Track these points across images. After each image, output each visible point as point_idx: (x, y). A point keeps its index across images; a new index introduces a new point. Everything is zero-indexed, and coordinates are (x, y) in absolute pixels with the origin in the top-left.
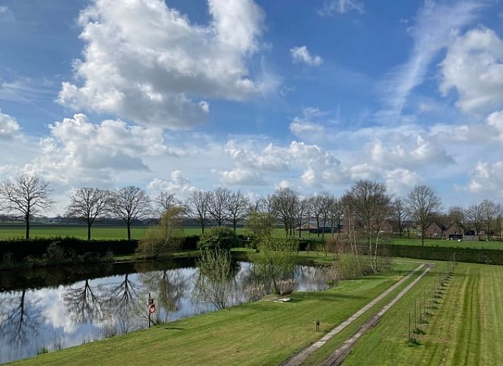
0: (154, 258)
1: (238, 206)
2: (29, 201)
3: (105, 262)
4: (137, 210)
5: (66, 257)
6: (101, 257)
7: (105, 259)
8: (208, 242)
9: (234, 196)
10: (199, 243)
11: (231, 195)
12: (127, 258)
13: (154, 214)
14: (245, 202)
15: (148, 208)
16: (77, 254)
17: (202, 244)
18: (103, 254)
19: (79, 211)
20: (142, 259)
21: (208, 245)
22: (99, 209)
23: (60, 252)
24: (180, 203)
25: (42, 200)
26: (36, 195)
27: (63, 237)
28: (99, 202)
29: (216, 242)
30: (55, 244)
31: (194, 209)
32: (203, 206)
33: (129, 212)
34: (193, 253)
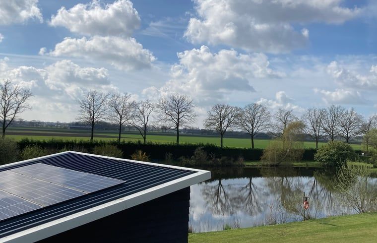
0: (277, 166)
1: (351, 123)
2: (178, 114)
3: (237, 166)
4: (259, 124)
5: (208, 160)
6: (234, 161)
7: (237, 163)
8: (325, 155)
9: (347, 113)
10: (316, 155)
11: (344, 112)
12: (255, 164)
13: (273, 127)
14: (358, 120)
15: (268, 123)
16: (216, 157)
17: (319, 156)
18: (236, 159)
19: (214, 124)
20: (267, 165)
21: (325, 157)
22: (229, 122)
23: (203, 155)
24: (296, 118)
25: (188, 114)
26: (184, 110)
27: (205, 144)
28: (230, 116)
29: (333, 155)
30: (200, 148)
31: (309, 125)
32: (317, 123)
33: (252, 125)
34: (311, 164)
